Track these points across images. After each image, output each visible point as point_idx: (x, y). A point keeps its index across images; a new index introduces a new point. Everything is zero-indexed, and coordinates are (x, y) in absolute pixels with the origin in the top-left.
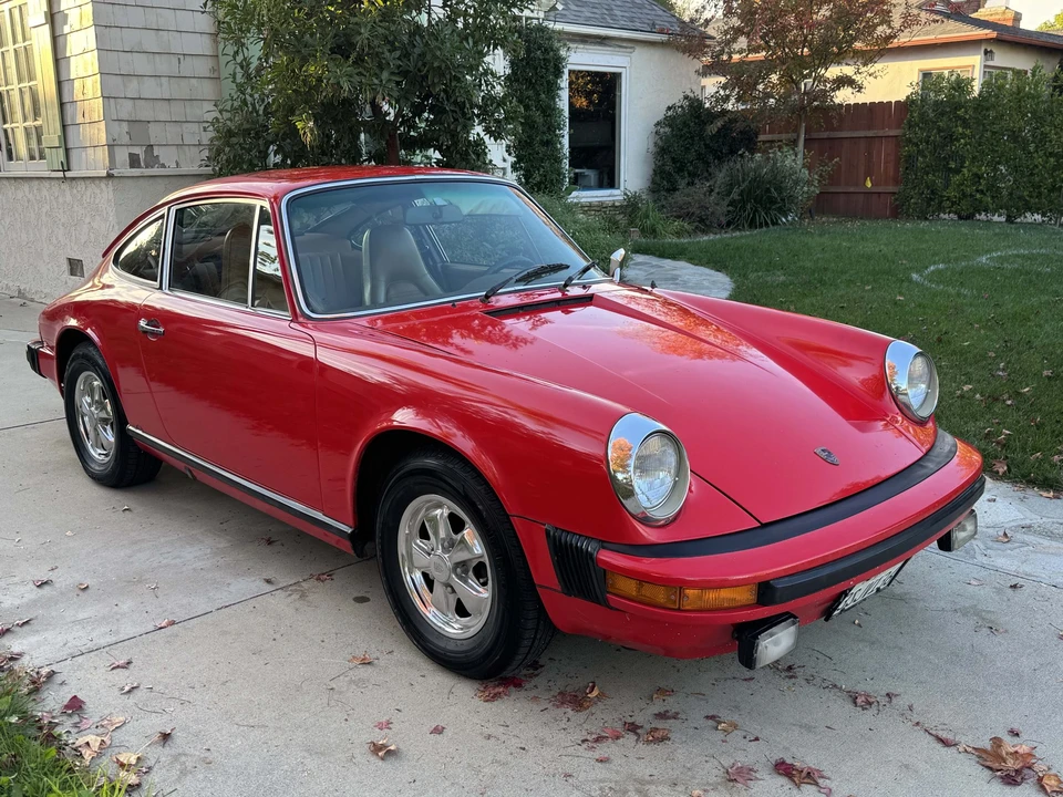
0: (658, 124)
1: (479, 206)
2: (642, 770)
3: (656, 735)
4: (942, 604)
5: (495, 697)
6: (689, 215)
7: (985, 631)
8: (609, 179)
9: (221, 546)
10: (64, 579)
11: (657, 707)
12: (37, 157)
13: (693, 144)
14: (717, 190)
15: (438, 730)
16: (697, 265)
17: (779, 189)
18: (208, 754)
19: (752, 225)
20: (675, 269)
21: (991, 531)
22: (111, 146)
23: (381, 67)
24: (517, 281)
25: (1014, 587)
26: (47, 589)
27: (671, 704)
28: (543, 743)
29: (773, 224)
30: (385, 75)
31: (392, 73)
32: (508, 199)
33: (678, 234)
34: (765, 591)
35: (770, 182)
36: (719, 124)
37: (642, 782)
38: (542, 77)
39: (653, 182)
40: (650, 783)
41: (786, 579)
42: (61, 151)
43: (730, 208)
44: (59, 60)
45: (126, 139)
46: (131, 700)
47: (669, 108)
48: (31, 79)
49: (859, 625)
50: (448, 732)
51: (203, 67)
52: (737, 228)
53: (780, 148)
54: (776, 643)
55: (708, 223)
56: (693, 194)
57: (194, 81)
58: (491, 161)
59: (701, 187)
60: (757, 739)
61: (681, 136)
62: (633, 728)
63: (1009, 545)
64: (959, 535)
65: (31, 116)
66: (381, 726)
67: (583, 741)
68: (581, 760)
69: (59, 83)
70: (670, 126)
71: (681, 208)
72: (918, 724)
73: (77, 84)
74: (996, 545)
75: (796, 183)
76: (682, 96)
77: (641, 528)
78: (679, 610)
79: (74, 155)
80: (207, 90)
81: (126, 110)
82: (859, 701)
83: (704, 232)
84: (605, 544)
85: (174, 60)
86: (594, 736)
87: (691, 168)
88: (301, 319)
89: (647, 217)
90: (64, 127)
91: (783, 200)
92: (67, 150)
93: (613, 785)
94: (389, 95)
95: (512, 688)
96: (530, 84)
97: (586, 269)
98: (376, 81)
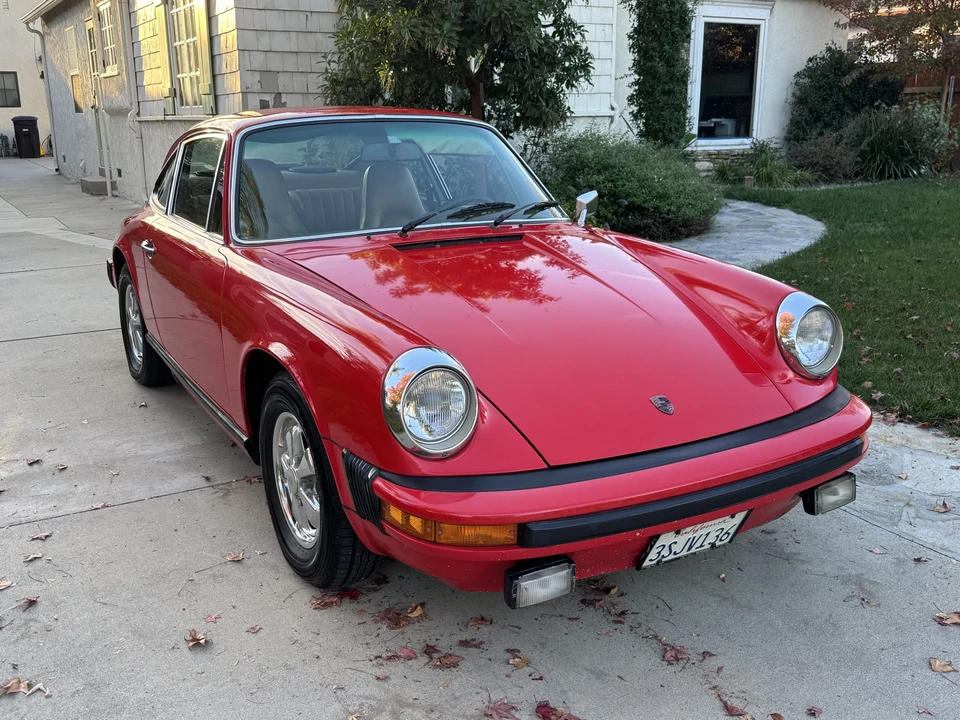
0: (798, 75)
2: (411, 692)
3: (445, 661)
4: (827, 569)
5: (325, 605)
6: (813, 165)
7: (856, 601)
8: (744, 128)
9: (193, 444)
10: (51, 460)
11: (465, 636)
12: (198, 103)
13: (831, 95)
14: (845, 140)
15: (254, 631)
16: (799, 213)
17: (913, 141)
18: (54, 624)
19: (881, 176)
20: (775, 216)
21: (934, 500)
22: (244, 93)
24: (449, 217)
25: (918, 560)
26: (36, 466)
27: (483, 632)
28: (339, 653)
29: (904, 176)
30: (447, 26)
31: (454, 24)
33: (797, 183)
34: (524, 532)
35: (902, 134)
36: (855, 74)
37: (403, 704)
38: (667, 29)
39: (790, 132)
40: (409, 706)
41: (547, 523)
42: (211, 97)
43: (859, 159)
44: (211, 18)
45: (257, 87)
46: (31, 567)
47: (810, 60)
48: (194, 35)
49: (723, 580)
50: (262, 634)
51: (328, 23)
52: (866, 179)
53: (921, 100)
54: (544, 585)
55: (832, 173)
56: (822, 143)
57: (319, 36)
58: (569, 108)
59: (830, 136)
60: (541, 679)
61: (820, 87)
62: (430, 650)
63: (944, 516)
64: (826, 499)
66: (207, 618)
67: (376, 657)
68: (363, 675)
69: (211, 39)
70: (810, 77)
71: (806, 157)
72: (715, 687)
73: (222, 38)
74: (929, 515)
75: (934, 135)
76: (824, 48)
77: (416, 460)
78: (434, 543)
79: (221, 100)
80: (330, 45)
81: (258, 61)
82: (668, 655)
83: (826, 182)
84: (382, 473)
85: (302, 16)
86: (390, 654)
87: (827, 119)
88: (232, 245)
89: (766, 165)
90: (214, 77)
91: (916, 152)
92: (216, 97)
93: (373, 703)
94: (448, 44)
95: (347, 600)
96: (656, 35)
98: (438, 32)
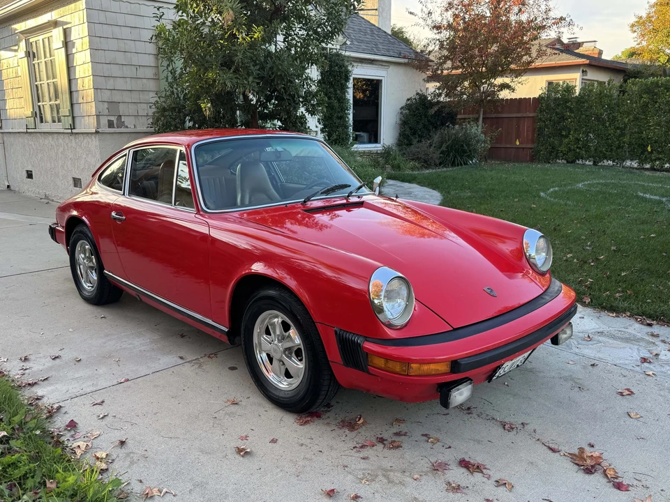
0: (402, 108)
1: (302, 151)
2: (386, 464)
3: (394, 445)
4: (553, 374)
5: (306, 423)
6: (418, 159)
7: (577, 389)
8: (374, 138)
9: (155, 338)
10: (67, 355)
11: (395, 430)
12: (57, 120)
13: (421, 120)
14: (434, 145)
15: (274, 441)
16: (422, 186)
17: (468, 145)
18: (146, 452)
19: (453, 164)
20: (410, 188)
21: (581, 335)
22: (98, 116)
23: (249, 75)
24: (322, 193)
25: (593, 365)
26: (58, 360)
27: (403, 428)
28: (332, 448)
29: (465, 164)
30: (251, 79)
31: (255, 78)
32: (317, 148)
33: (412, 169)
34: (455, 365)
35: (463, 141)
36: (436, 108)
37: (386, 470)
38: (338, 81)
39: (399, 140)
40: (391, 471)
41: (466, 359)
42: (70, 118)
43: (441, 155)
44: (70, 68)
45: (106, 112)
46: (104, 422)
47: (408, 100)
48: (54, 78)
49: (507, 385)
50: (280, 442)
51: (150, 73)
52: (445, 166)
53: (469, 122)
54: (461, 394)
55: (429, 163)
56: (421, 147)
57: (144, 81)
58: (309, 127)
59: (427, 143)
60: (450, 447)
61: (415, 115)
62: (381, 440)
63: (590, 342)
64: (562, 337)
65: (53, 98)
66: (242, 438)
67: (354, 448)
68: (353, 458)
69: (70, 81)
70: (409, 109)
71: (414, 155)
72: (538, 440)
73: (79, 81)
74: (584, 342)
75: (478, 142)
76: (415, 93)
77: (386, 329)
78: (408, 375)
79: (77, 121)
80: (151, 85)
81: (106, 95)
82: (506, 427)
83: (426, 168)
84: (368, 339)
85: (134, 68)
86: (360, 445)
87: (420, 133)
88: (201, 213)
89: (396, 159)
90: (72, 105)
91: (470, 151)
92: (73, 118)
93: (369, 472)
94: (253, 90)
95: (315, 418)
96: (331, 84)
97: (360, 187)
98: (246, 82)
